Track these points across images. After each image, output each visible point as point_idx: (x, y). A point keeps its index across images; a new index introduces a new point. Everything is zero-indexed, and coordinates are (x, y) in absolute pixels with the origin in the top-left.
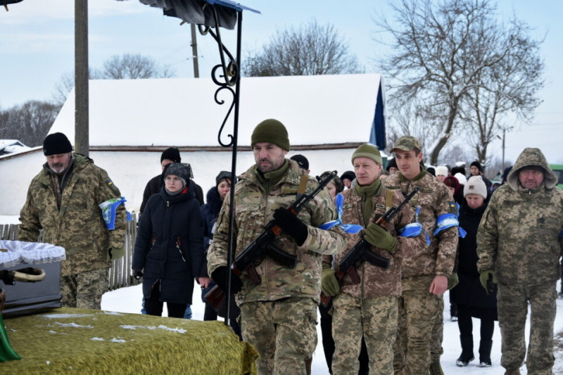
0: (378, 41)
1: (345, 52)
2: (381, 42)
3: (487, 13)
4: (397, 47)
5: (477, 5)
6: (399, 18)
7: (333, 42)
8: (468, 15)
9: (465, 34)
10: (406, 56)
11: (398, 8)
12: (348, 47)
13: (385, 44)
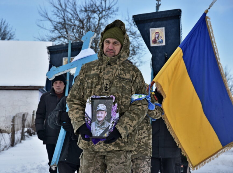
0: (41, 27)
1: (12, 38)
2: (43, 28)
3: (111, 14)
4: (53, 31)
5: (105, 8)
6: (55, 13)
7: (5, 31)
8: (99, 14)
9: (96, 26)
10: (59, 37)
11: (56, 6)
12: (14, 35)
13: (46, 29)
